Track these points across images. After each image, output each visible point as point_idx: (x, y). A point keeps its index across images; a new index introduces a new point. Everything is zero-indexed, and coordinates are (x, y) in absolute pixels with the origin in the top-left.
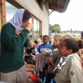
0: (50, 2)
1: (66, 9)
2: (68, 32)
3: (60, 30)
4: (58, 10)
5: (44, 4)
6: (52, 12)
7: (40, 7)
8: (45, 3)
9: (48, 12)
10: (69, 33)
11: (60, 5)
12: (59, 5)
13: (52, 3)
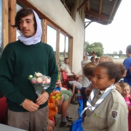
0: (87, 8)
1: (112, 19)
2: (116, 55)
3: (102, 51)
4: (100, 20)
5: (77, 11)
6: (90, 23)
7: (71, 15)
8: (78, 9)
9: (84, 23)
10: (118, 57)
11: (103, 12)
12: (101, 13)
13: (91, 9)
